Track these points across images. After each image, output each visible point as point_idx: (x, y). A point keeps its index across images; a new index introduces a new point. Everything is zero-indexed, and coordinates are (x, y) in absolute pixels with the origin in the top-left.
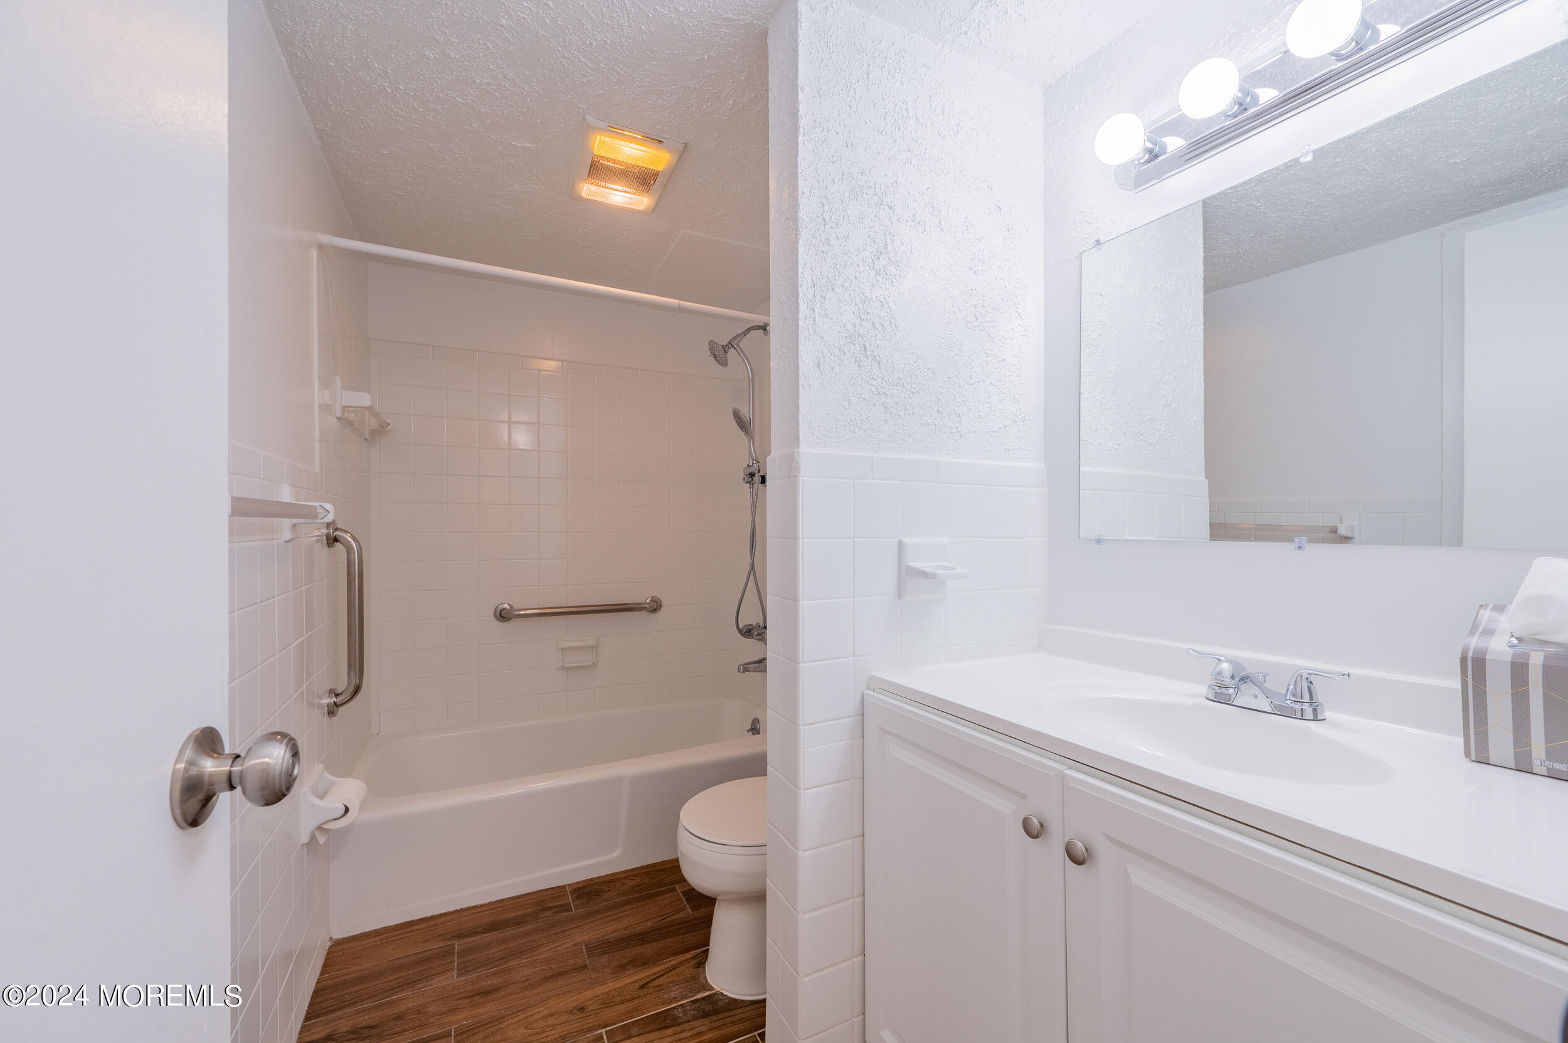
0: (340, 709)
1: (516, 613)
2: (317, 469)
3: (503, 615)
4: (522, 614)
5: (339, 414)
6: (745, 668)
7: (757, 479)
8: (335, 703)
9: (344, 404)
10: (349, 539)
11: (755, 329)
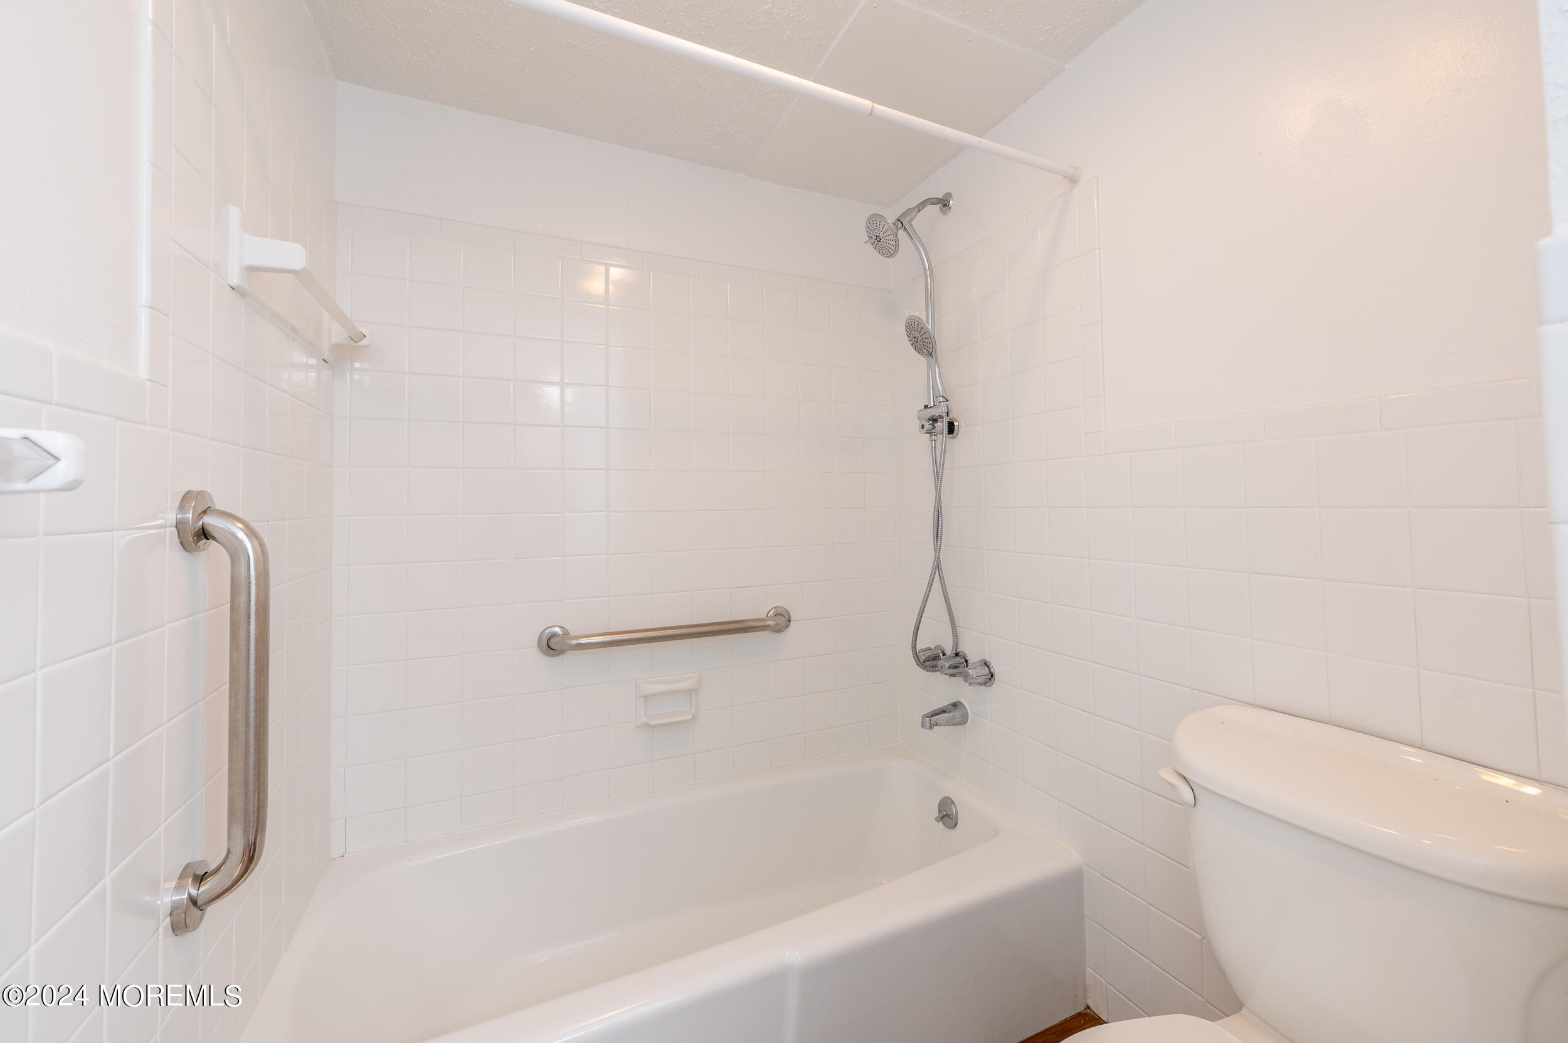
0: (211, 910)
1: (574, 642)
2: (143, 372)
3: (552, 646)
4: (585, 644)
5: (235, 279)
6: (932, 718)
7: (942, 425)
8: (194, 901)
9: (248, 261)
10: (241, 535)
11: (932, 204)
